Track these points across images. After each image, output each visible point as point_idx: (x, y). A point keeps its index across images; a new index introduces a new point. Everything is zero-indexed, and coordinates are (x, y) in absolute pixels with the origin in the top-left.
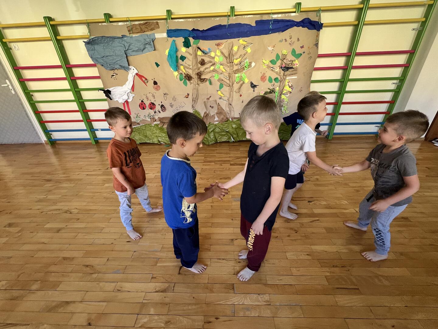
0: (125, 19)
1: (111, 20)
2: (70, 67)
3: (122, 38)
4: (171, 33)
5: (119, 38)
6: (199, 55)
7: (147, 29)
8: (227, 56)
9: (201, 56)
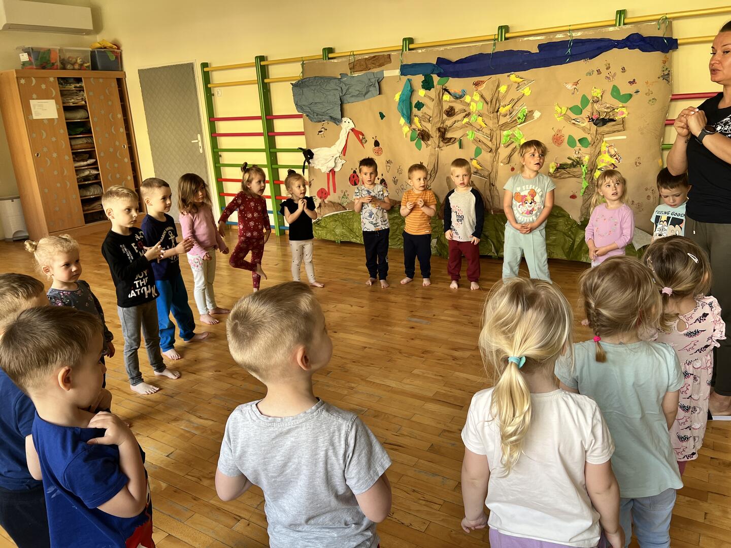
1: (331, 56)
2: (270, 119)
3: (341, 78)
4: (406, 70)
5: (336, 78)
6: (446, 101)
7: (374, 65)
8: (488, 99)
9: (449, 102)
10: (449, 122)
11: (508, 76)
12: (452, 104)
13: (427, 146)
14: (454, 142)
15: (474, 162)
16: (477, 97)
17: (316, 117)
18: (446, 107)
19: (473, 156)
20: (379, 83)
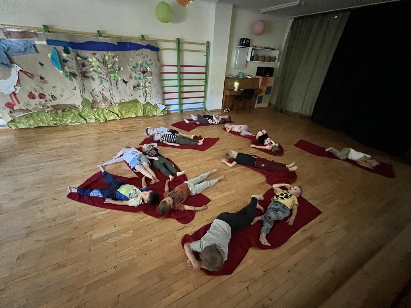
4: (51, 42)
6: (79, 60)
7: (26, 37)
8: (102, 62)
9: (81, 60)
10: (84, 69)
11: (108, 53)
12: (83, 62)
13: (76, 79)
14: (89, 78)
15: (101, 86)
16: (95, 60)
18: (80, 62)
19: (100, 84)
20: (34, 47)
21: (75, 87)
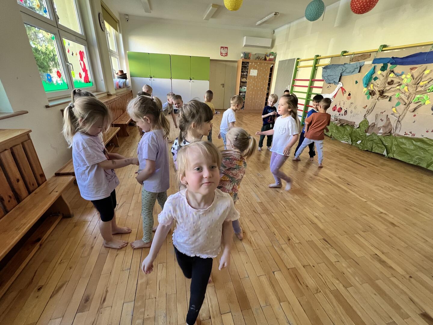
0: (352, 54)
1: (344, 54)
2: (313, 81)
3: (344, 65)
4: (376, 61)
5: (342, 65)
6: (390, 77)
7: (361, 59)
8: (415, 77)
9: (392, 77)
10: (388, 88)
12: (393, 79)
13: (372, 98)
14: (387, 98)
15: (394, 109)
16: (409, 76)
17: (328, 81)
19: (394, 106)
20: (360, 67)
21: (367, 106)
